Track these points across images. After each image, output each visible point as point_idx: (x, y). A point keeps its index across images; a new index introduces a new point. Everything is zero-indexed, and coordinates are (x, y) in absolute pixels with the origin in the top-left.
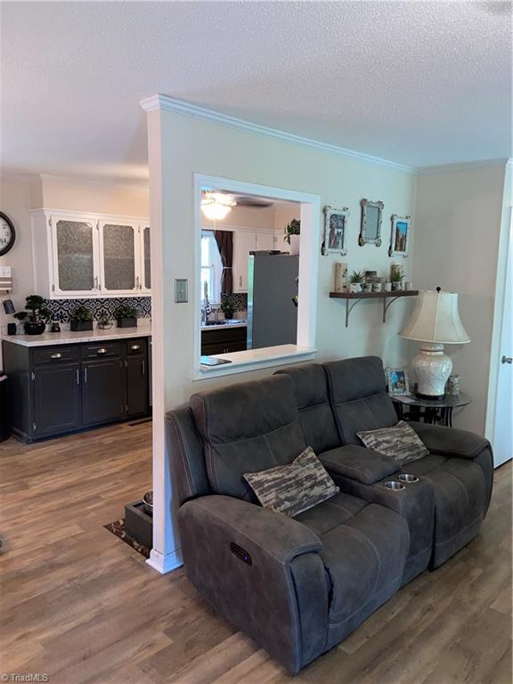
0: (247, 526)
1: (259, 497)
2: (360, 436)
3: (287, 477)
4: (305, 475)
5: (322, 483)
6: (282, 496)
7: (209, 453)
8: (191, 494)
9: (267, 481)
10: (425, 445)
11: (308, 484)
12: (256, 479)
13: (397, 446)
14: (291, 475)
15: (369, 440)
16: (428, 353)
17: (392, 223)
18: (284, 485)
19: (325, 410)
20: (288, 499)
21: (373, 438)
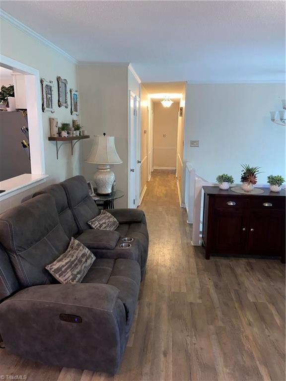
0: (75, 299)
1: (60, 278)
2: (90, 224)
3: (72, 259)
4: (81, 255)
5: (90, 256)
6: (75, 273)
7: (16, 260)
8: (9, 294)
9: (63, 266)
10: (118, 220)
11: (84, 260)
12: (55, 267)
13: (108, 224)
14: (74, 258)
15: (96, 225)
16: (102, 170)
17: (71, 94)
18: (73, 265)
19: (69, 212)
20: (78, 273)
21: (97, 223)
